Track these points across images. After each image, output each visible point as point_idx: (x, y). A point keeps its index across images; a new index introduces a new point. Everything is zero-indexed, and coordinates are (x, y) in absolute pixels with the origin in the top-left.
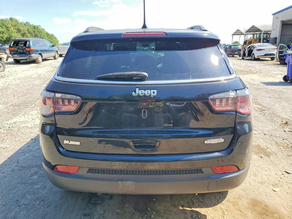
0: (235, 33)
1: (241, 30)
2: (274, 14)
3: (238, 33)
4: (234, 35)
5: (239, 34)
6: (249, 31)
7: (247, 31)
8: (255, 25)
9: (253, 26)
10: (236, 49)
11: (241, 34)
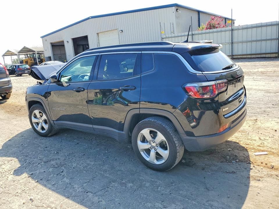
0: (6, 53)
1: (12, 51)
2: (42, 37)
3: (9, 53)
4: (4, 55)
5: (10, 55)
6: (21, 52)
7: (19, 52)
8: (26, 46)
9: (25, 47)
10: (25, 68)
11: (12, 54)
